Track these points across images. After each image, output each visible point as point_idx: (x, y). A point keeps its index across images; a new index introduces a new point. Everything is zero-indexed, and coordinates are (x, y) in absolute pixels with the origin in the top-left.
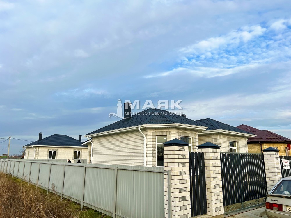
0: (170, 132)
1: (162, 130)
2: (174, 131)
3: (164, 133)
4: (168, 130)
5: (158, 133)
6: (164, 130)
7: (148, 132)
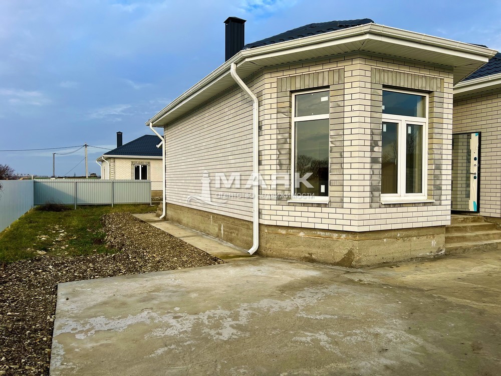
0: (341, 72)
1: (313, 69)
2: (358, 66)
3: (321, 76)
4: (333, 66)
5: (298, 80)
6: (319, 68)
7: (266, 81)
